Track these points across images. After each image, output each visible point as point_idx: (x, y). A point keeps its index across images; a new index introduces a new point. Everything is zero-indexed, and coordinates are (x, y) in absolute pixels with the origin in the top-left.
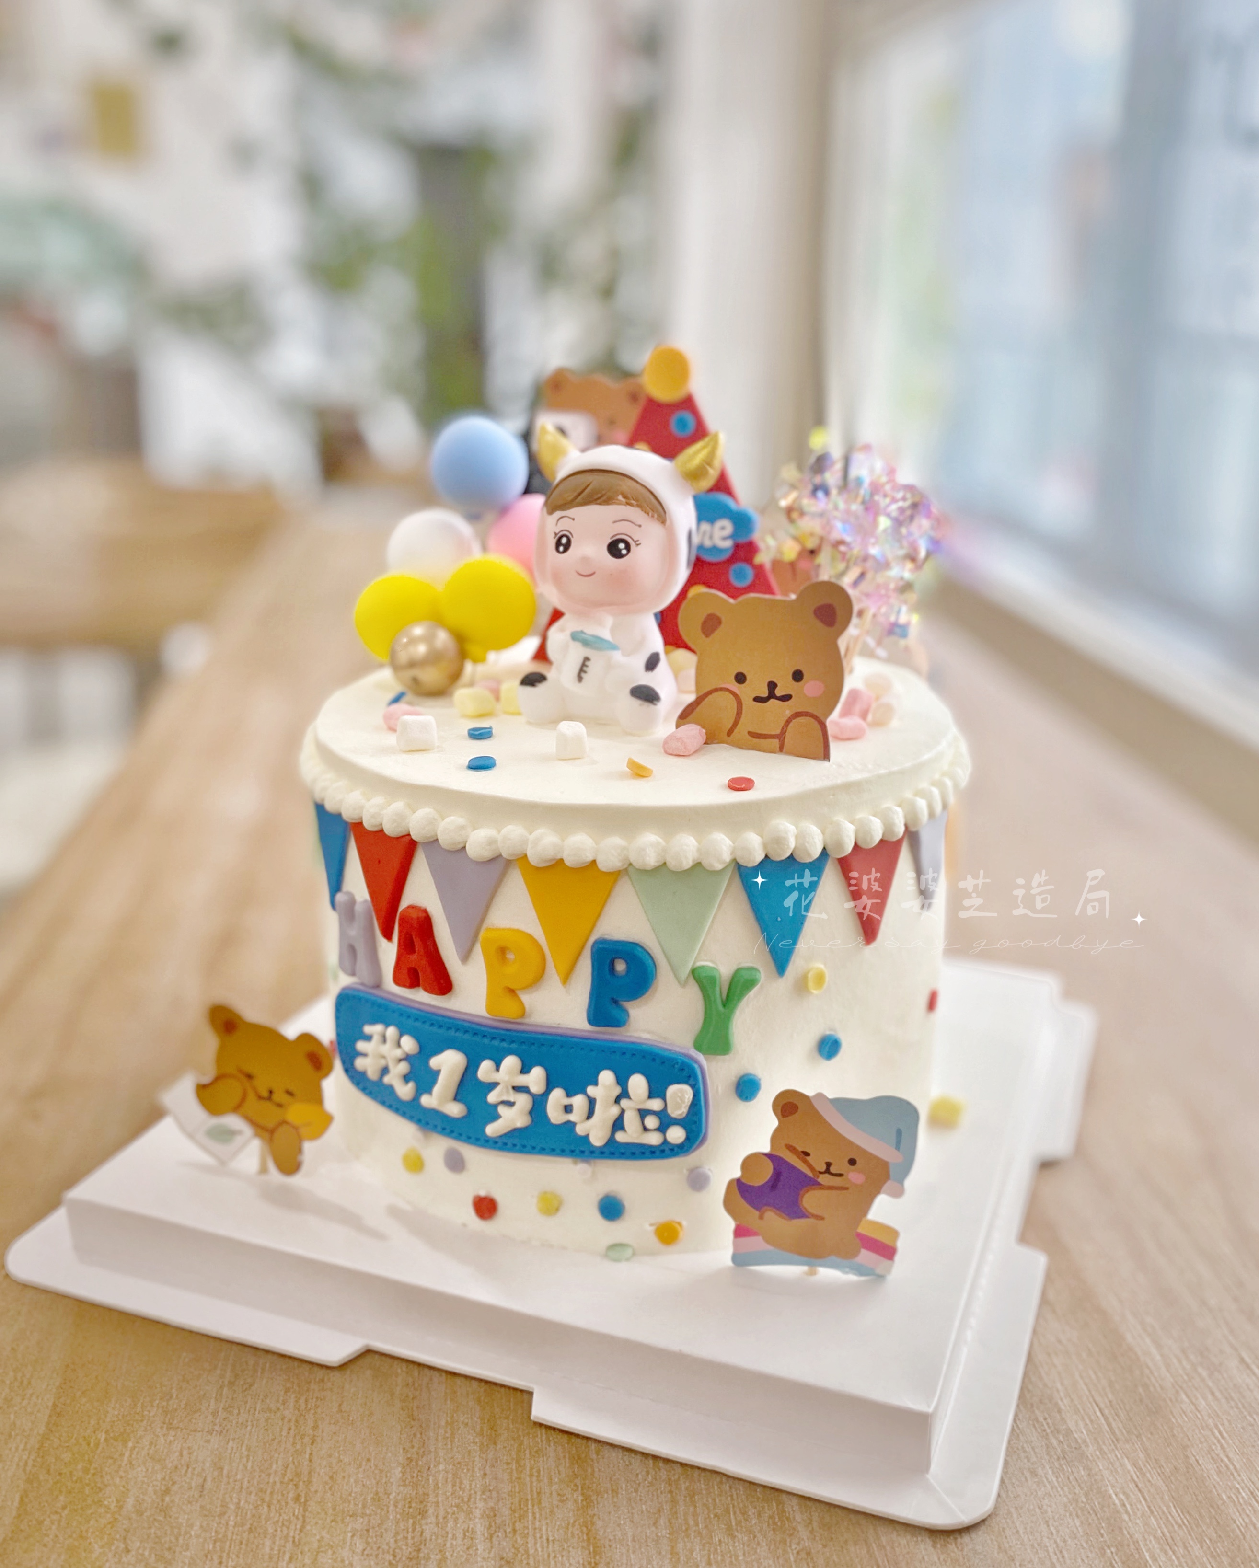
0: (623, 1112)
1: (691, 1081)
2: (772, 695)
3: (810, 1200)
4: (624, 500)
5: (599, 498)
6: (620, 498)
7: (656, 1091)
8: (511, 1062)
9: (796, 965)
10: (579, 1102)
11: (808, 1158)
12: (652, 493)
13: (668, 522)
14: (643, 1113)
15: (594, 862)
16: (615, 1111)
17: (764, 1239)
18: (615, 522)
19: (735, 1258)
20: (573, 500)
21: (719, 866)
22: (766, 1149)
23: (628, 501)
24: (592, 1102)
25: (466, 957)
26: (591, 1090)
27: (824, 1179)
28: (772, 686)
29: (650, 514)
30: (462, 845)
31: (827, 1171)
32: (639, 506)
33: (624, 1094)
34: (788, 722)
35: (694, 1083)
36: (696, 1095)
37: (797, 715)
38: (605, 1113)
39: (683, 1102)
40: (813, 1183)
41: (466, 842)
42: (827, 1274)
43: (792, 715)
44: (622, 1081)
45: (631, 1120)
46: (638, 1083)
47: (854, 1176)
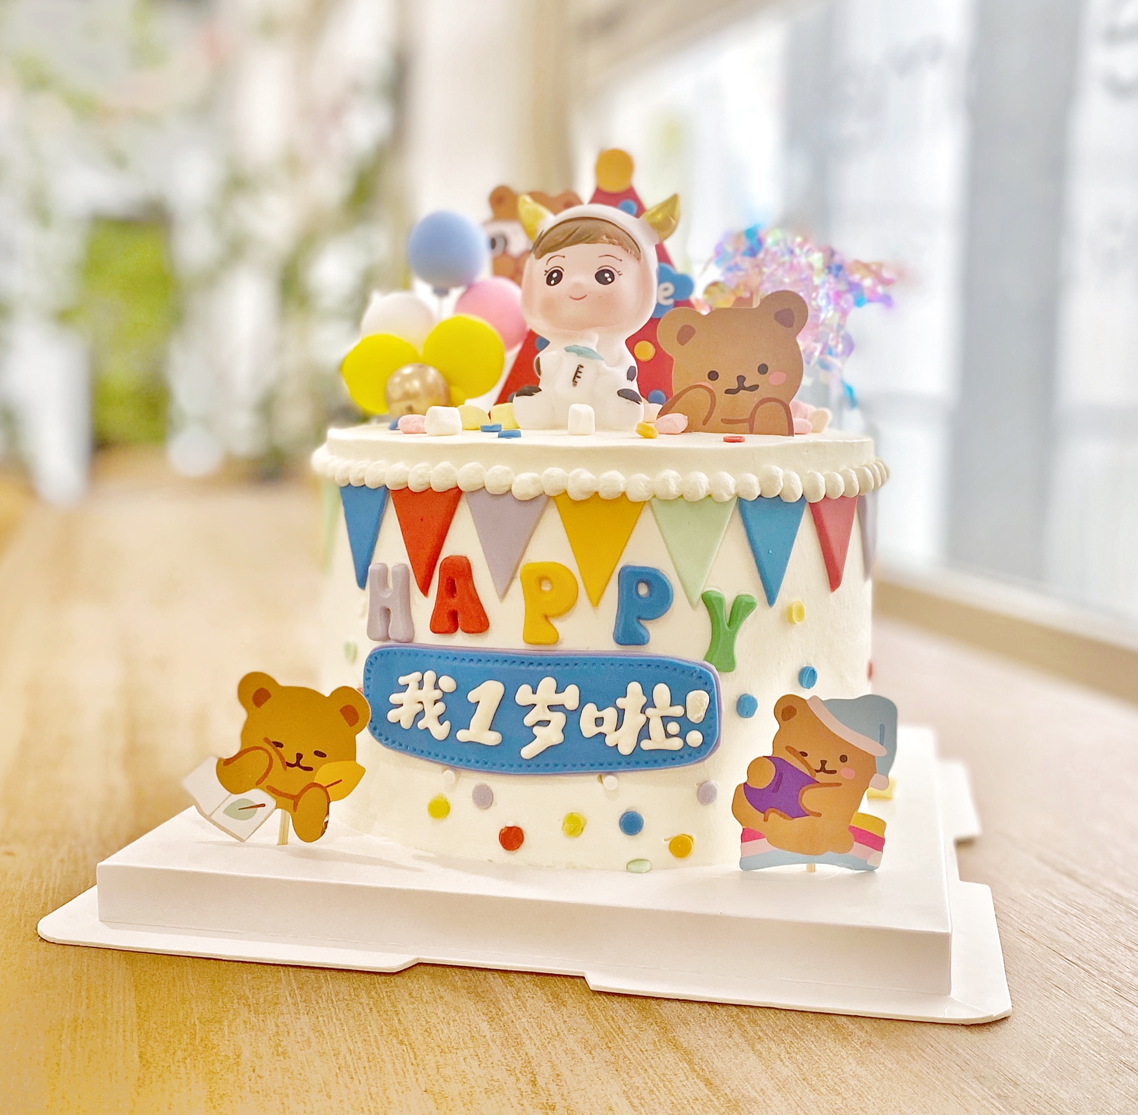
0: (648, 719)
1: (708, 688)
2: (741, 387)
3: (809, 798)
4: (607, 240)
5: (587, 238)
6: (604, 238)
7: (678, 699)
8: (548, 684)
9: (783, 597)
10: (610, 714)
11: (805, 758)
12: (629, 235)
13: (642, 260)
14: (666, 720)
15: (624, 494)
16: (642, 719)
17: (767, 839)
18: (600, 257)
19: (742, 864)
20: (563, 242)
21: (727, 498)
22: (769, 753)
23: (611, 240)
24: (621, 713)
25: (503, 594)
26: (620, 702)
27: (821, 777)
28: (741, 379)
29: (629, 251)
30: (507, 489)
31: (823, 769)
32: (620, 244)
33: (650, 703)
34: (757, 406)
35: (709, 689)
36: (711, 701)
37: (763, 401)
38: (634, 721)
39: (702, 706)
40: (812, 782)
41: (511, 485)
42: (825, 869)
43: (759, 402)
44: (648, 692)
45: (656, 728)
46: (662, 692)
47: (845, 772)
